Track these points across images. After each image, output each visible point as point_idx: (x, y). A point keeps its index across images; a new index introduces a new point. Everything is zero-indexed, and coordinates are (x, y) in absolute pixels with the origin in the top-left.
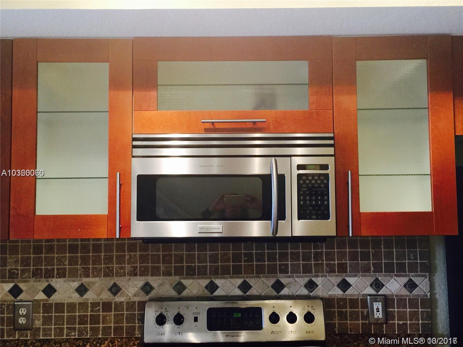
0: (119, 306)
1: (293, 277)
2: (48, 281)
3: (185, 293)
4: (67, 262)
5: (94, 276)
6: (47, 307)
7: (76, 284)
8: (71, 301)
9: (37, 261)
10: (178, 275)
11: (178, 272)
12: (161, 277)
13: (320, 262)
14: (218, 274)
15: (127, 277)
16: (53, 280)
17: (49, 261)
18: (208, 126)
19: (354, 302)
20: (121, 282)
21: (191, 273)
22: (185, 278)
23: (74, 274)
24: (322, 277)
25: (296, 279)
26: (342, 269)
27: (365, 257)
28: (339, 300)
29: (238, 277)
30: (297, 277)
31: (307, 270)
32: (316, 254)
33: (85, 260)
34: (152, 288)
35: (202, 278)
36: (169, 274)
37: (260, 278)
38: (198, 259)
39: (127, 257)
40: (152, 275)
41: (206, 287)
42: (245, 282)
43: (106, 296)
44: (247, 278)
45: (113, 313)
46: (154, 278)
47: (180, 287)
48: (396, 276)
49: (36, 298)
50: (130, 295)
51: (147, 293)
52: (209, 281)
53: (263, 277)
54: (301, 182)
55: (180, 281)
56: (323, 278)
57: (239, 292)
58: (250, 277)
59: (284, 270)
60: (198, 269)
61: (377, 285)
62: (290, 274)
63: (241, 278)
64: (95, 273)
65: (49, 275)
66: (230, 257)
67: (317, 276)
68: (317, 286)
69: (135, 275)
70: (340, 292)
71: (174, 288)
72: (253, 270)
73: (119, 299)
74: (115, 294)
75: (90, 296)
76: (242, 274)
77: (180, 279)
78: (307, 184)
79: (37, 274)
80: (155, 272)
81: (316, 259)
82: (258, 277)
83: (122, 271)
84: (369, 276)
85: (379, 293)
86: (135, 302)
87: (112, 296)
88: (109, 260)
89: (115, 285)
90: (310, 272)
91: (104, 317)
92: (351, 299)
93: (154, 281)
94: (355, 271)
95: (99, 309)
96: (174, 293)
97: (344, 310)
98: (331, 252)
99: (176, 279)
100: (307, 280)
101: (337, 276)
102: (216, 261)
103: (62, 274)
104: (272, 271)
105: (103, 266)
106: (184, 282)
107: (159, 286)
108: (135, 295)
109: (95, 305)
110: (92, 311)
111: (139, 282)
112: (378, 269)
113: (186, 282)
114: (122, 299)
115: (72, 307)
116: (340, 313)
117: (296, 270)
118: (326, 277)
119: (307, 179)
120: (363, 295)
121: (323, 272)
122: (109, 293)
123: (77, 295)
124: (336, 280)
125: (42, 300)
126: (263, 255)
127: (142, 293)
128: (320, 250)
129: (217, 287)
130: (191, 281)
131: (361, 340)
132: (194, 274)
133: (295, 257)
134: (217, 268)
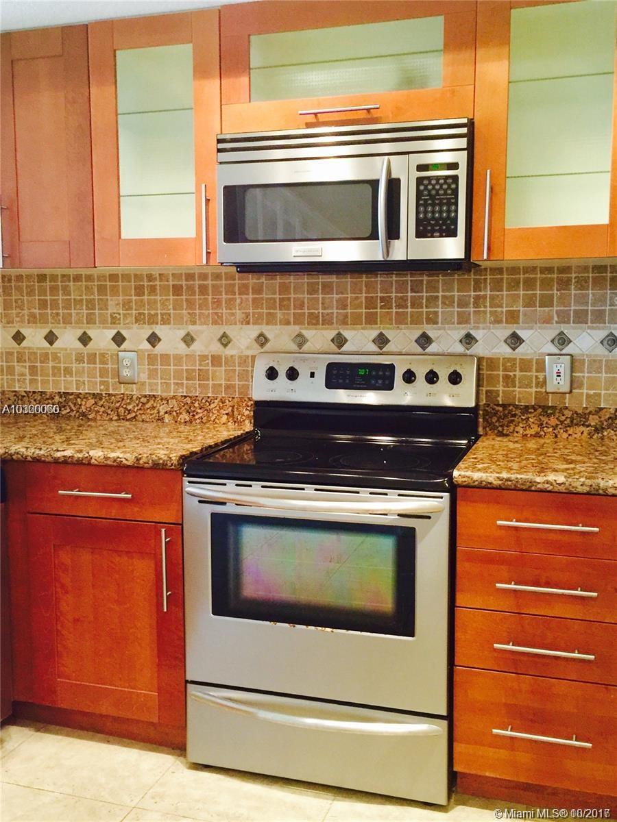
0: (229, 360)
1: (444, 329)
2: (151, 329)
3: (306, 348)
4: (171, 307)
5: (201, 324)
6: (152, 359)
7: (182, 333)
8: (176, 352)
9: (141, 304)
10: (298, 324)
11: (298, 320)
12: (278, 327)
13: (482, 309)
14: (347, 324)
15: (239, 326)
16: (159, 326)
17: (152, 304)
19: (525, 365)
20: (231, 331)
21: (314, 321)
22: (306, 329)
23: (179, 321)
24: (483, 329)
25: (449, 332)
26: (513, 317)
27: (547, 302)
28: (509, 360)
29: (372, 328)
30: (449, 329)
31: (464, 319)
32: (477, 298)
33: (190, 304)
34: (267, 340)
35: (327, 329)
36: (288, 323)
37: (401, 329)
38: (322, 304)
39: (238, 301)
40: (267, 324)
41: (333, 340)
42: (381, 335)
43: (216, 348)
44: (384, 329)
45: (223, 368)
46: (270, 327)
47: (301, 340)
48: (590, 328)
49: (140, 347)
50: (242, 347)
51: (262, 345)
52: (336, 332)
53: (405, 329)
54: (422, 188)
55: (300, 332)
56: (485, 331)
57: (374, 348)
58: (388, 329)
59: (432, 320)
60: (323, 316)
61: (562, 340)
62: (440, 325)
63: (376, 329)
64: (202, 320)
65: (152, 320)
66: (362, 302)
67: (478, 328)
68: (477, 341)
69: (248, 323)
70: (509, 350)
71: (294, 340)
72: (391, 319)
73: (230, 351)
74: (225, 345)
75: (197, 347)
76: (377, 324)
77: (300, 329)
78: (429, 191)
79: (139, 319)
80: (271, 320)
81: (476, 305)
82: (398, 328)
83: (232, 318)
84: (551, 328)
85: (564, 352)
86: (248, 357)
87: (222, 347)
88: (217, 303)
89: (224, 335)
90: (467, 321)
91: (214, 372)
92: (523, 359)
93: (269, 331)
94: (531, 321)
95: (208, 363)
96: (294, 347)
97: (511, 374)
98: (498, 296)
99: (294, 329)
100: (463, 333)
101: (505, 328)
102: (344, 307)
103: (166, 321)
104: (416, 320)
105: (211, 311)
106: (305, 332)
107: (275, 338)
108: (247, 348)
109: (203, 358)
110: (200, 365)
111: (253, 331)
112: (563, 318)
113: (308, 333)
114: (233, 352)
115: (178, 358)
116: (506, 377)
117: (448, 321)
118: (490, 329)
119: (430, 183)
120: (540, 354)
121: (485, 322)
122: (219, 345)
123: (183, 345)
124: (504, 332)
125: (147, 350)
126: (404, 299)
127: (256, 346)
128: (482, 293)
129: (346, 340)
130: (314, 332)
131: (531, 413)
132: (317, 323)
133: (448, 301)
134: (346, 316)
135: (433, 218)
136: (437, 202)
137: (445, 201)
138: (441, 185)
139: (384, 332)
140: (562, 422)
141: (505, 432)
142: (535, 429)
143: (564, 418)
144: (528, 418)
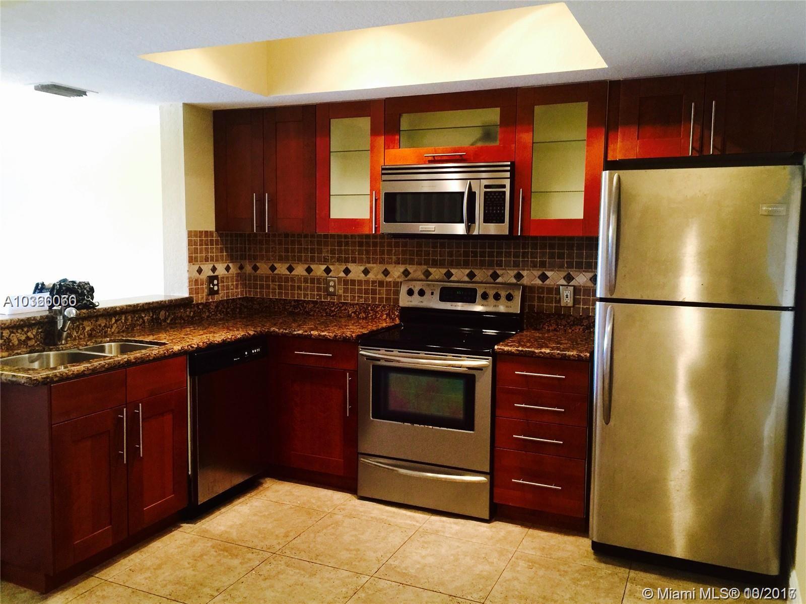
0: (388, 284)
1: (505, 269)
2: (346, 265)
3: (430, 278)
4: (357, 253)
5: (373, 263)
6: (346, 282)
7: (362, 268)
8: (359, 279)
9: (340, 252)
10: (426, 265)
11: (426, 263)
12: (415, 266)
13: (526, 259)
14: (453, 265)
15: (394, 265)
16: (350, 264)
17: (346, 252)
18: (430, 159)
19: (550, 290)
20: (390, 268)
21: (435, 264)
22: (431, 268)
23: (361, 261)
24: (527, 270)
26: (543, 265)
27: (561, 256)
28: (539, 288)
29: (466, 268)
30: (509, 270)
31: (516, 265)
32: (523, 253)
33: (368, 252)
34: (409, 273)
35: (442, 268)
36: (421, 264)
37: (482, 269)
39: (393, 251)
40: (409, 264)
41: (445, 274)
42: (471, 272)
43: (381, 277)
44: (473, 269)
45: (385, 288)
46: (411, 266)
47: (427, 274)
48: (584, 271)
49: (339, 276)
50: (395, 277)
51: (406, 276)
52: (446, 270)
53: (484, 269)
54: (487, 197)
55: (427, 270)
57: (467, 279)
58: (475, 268)
59: (499, 265)
60: (440, 261)
61: (569, 278)
62: (503, 267)
63: (468, 269)
64: (374, 261)
65: (346, 261)
66: (461, 253)
67: (524, 270)
68: (523, 277)
69: (399, 264)
70: (540, 282)
71: (424, 274)
72: (477, 264)
73: (389, 279)
74: (386, 276)
75: (371, 276)
76: (469, 266)
78: (491, 199)
79: (339, 260)
80: (411, 262)
81: (523, 257)
82: (480, 268)
83: (390, 260)
84: (563, 271)
85: (570, 284)
86: (398, 282)
87: (384, 277)
88: (382, 253)
89: (386, 270)
90: (518, 266)
91: (379, 290)
92: (548, 287)
93: (411, 269)
94: (552, 268)
95: (376, 285)
96: (423, 277)
97: (542, 295)
98: (535, 252)
99: (425, 267)
100: (516, 272)
101: (538, 270)
102: (452, 256)
103: (354, 261)
104: (491, 265)
105: (378, 256)
106: (429, 269)
107: (414, 272)
108: (398, 277)
109: (374, 282)
110: (372, 286)
111: (401, 268)
112: (570, 266)
113: (431, 270)
114: (390, 280)
115: (360, 282)
116: (539, 298)
117: (508, 265)
118: (530, 270)
119: (491, 195)
120: (557, 285)
121: (528, 267)
122: (382, 275)
123: (363, 275)
124: (537, 273)
125: (342, 277)
126: (484, 252)
127: (403, 276)
128: (526, 250)
129: (453, 275)
130: (435, 269)
131: (552, 318)
132: (437, 265)
133: (508, 255)
134: (452, 261)
135: (493, 213)
136: (495, 204)
137: (498, 204)
138: (497, 196)
140: (568, 323)
141: (538, 328)
142: (554, 326)
143: (569, 321)
144: (550, 321)
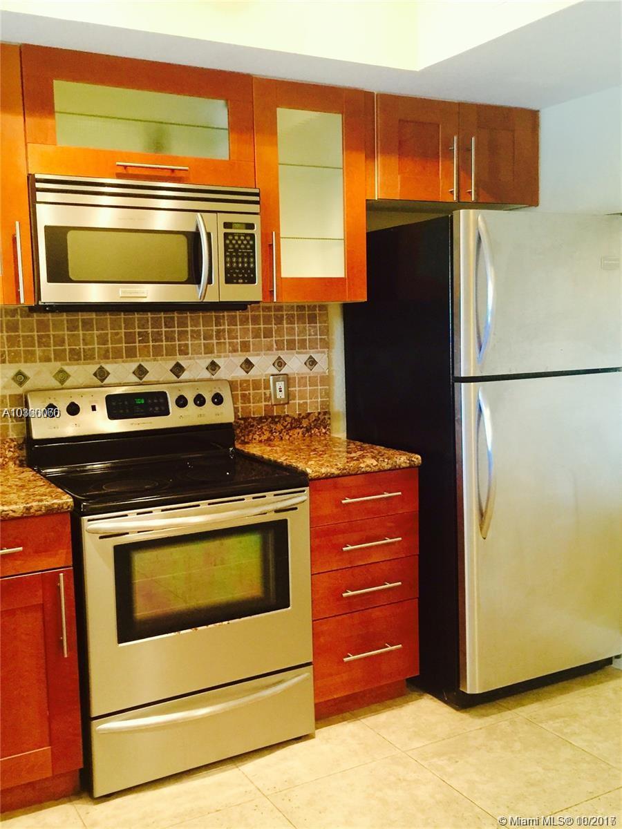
1: (194, 358)
3: (68, 383)
10: (60, 361)
11: (59, 356)
12: (38, 364)
13: (222, 341)
14: (108, 358)
19: (256, 384)
21: (75, 356)
22: (67, 365)
24: (224, 357)
25: (197, 361)
26: (245, 347)
27: (268, 334)
28: (243, 382)
29: (132, 361)
30: (199, 358)
31: (209, 350)
32: (218, 332)
34: (26, 378)
35: (89, 364)
36: (47, 360)
37: (157, 361)
38: (83, 340)
40: (25, 362)
41: (95, 374)
42: (140, 367)
44: (142, 361)
46: (28, 365)
47: (63, 376)
48: (298, 353)
51: (21, 384)
52: (98, 366)
53: (161, 360)
54: (228, 242)
55: (62, 368)
56: (226, 359)
57: (135, 379)
58: (147, 361)
59: (184, 352)
60: (84, 351)
61: (280, 363)
62: (190, 355)
63: (135, 361)
66: (122, 337)
67: (220, 357)
68: (219, 367)
70: (243, 374)
71: (56, 377)
72: (149, 352)
76: (136, 357)
77: (62, 365)
78: (234, 245)
80: (30, 358)
81: (218, 337)
82: (155, 360)
84: (271, 354)
85: (281, 372)
90: (212, 352)
92: (255, 380)
93: (29, 369)
94: (258, 349)
96: (55, 383)
97: (247, 392)
98: (234, 329)
99: (57, 365)
100: (209, 361)
101: (240, 355)
102: (105, 343)
104: (171, 352)
106: (66, 368)
107: (35, 375)
108: (4, 388)
111: (9, 370)
112: (280, 346)
113: (70, 369)
116: (244, 396)
117: (196, 352)
118: (229, 357)
119: (234, 239)
120: (266, 375)
121: (225, 352)
124: (239, 359)
126: (159, 334)
127: (14, 384)
128: (222, 328)
129: (108, 374)
130: (76, 367)
131: (264, 422)
132: (79, 359)
133: (196, 335)
134: (107, 351)
135: (238, 267)
136: (240, 254)
137: (245, 254)
138: (242, 241)
139: (142, 364)
140: (285, 427)
141: (246, 440)
142: (267, 435)
143: (286, 423)
144: (262, 427)
